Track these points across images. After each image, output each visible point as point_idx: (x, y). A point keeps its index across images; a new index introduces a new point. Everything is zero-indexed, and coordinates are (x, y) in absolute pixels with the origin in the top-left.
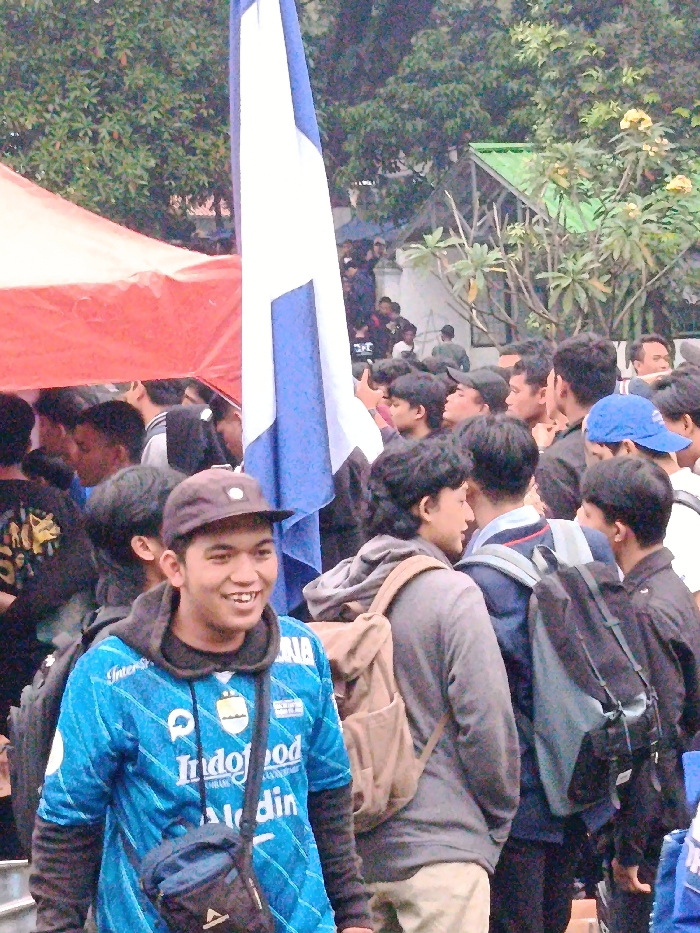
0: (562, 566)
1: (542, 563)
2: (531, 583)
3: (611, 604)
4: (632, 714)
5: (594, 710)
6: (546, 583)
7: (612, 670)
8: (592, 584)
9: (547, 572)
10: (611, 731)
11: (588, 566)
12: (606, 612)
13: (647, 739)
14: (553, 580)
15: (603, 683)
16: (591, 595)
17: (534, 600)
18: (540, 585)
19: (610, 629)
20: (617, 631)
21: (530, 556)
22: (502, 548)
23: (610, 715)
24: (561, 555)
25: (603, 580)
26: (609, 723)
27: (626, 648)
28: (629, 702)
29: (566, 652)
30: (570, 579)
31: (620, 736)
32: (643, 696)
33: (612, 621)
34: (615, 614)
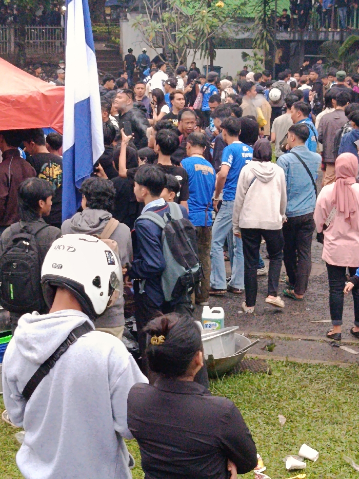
0: (173, 219)
1: (166, 219)
2: (163, 226)
4: (194, 270)
5: (182, 270)
6: (168, 227)
7: (188, 257)
8: (182, 227)
9: (168, 222)
11: (181, 220)
12: (187, 236)
13: (198, 278)
14: (170, 225)
15: (186, 261)
16: (181, 230)
17: (164, 233)
19: (188, 242)
20: (190, 243)
21: (162, 216)
23: (187, 271)
24: (172, 216)
25: (186, 225)
26: (187, 274)
27: (193, 249)
28: (194, 266)
29: (174, 251)
30: (175, 224)
31: (190, 278)
33: (188, 239)
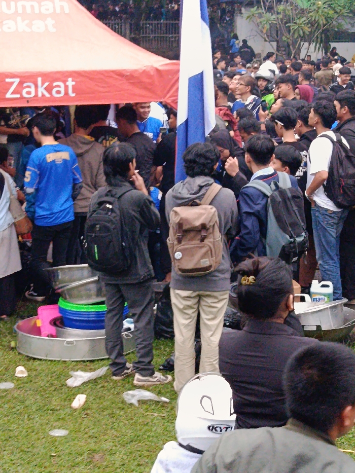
0: (281, 188)
1: (273, 187)
2: (269, 194)
3: (295, 202)
4: (299, 239)
5: (287, 238)
6: (274, 195)
7: (294, 225)
8: (290, 195)
9: (275, 190)
10: (292, 245)
11: (289, 189)
12: (293, 205)
13: (304, 248)
14: (276, 193)
15: (290, 229)
16: (288, 198)
18: (271, 195)
19: (294, 211)
20: (296, 211)
21: (270, 185)
22: (261, 182)
23: (292, 240)
24: (281, 184)
25: (294, 194)
26: (291, 243)
27: (299, 218)
28: (299, 235)
29: (278, 219)
30: (282, 192)
31: (294, 247)
32: (303, 234)
33: (295, 208)
34: (296, 205)
